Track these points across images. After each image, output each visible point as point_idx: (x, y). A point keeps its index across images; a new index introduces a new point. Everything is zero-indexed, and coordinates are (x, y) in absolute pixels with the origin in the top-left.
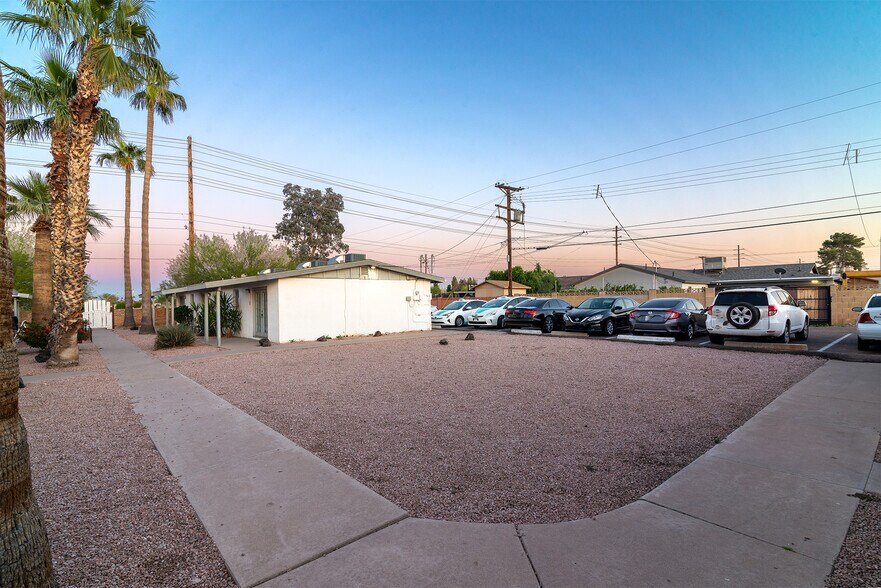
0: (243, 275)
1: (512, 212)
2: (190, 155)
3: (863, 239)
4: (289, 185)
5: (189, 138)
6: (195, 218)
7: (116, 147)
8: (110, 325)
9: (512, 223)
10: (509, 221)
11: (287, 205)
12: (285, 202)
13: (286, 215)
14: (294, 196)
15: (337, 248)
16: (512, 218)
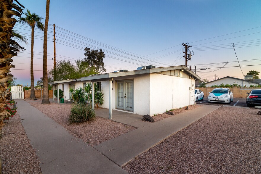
0: (68, 79)
1: (187, 55)
2: (54, 31)
3: (259, 73)
4: (87, 48)
5: (54, 25)
6: (56, 56)
7: (27, 15)
8: (23, 97)
9: (187, 60)
10: (186, 59)
11: (86, 55)
12: (85, 54)
13: (85, 58)
14: (88, 52)
15: (102, 70)
16: (187, 57)
